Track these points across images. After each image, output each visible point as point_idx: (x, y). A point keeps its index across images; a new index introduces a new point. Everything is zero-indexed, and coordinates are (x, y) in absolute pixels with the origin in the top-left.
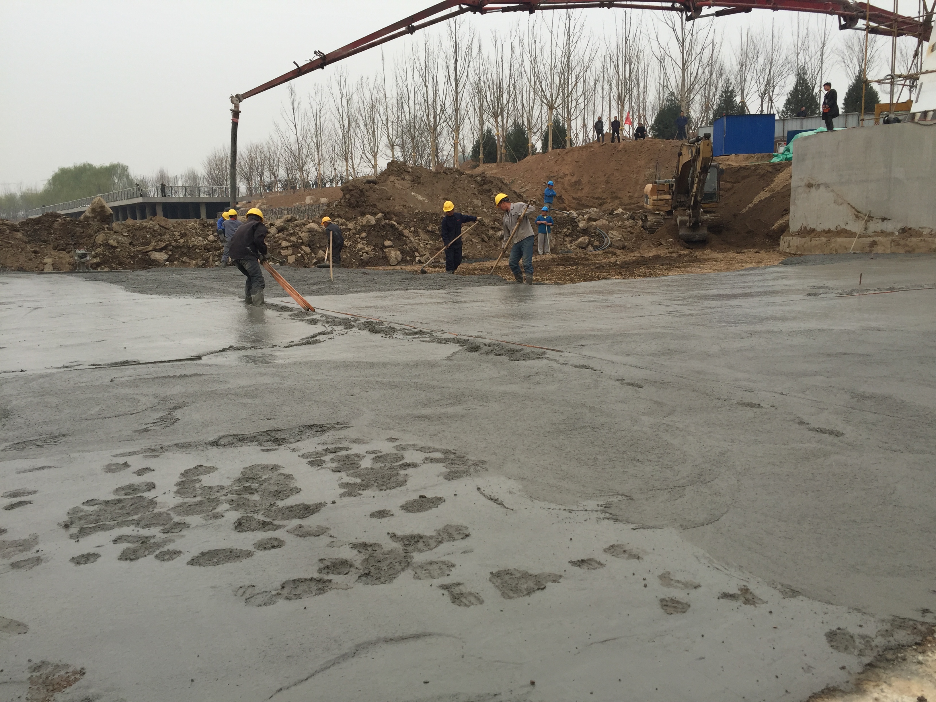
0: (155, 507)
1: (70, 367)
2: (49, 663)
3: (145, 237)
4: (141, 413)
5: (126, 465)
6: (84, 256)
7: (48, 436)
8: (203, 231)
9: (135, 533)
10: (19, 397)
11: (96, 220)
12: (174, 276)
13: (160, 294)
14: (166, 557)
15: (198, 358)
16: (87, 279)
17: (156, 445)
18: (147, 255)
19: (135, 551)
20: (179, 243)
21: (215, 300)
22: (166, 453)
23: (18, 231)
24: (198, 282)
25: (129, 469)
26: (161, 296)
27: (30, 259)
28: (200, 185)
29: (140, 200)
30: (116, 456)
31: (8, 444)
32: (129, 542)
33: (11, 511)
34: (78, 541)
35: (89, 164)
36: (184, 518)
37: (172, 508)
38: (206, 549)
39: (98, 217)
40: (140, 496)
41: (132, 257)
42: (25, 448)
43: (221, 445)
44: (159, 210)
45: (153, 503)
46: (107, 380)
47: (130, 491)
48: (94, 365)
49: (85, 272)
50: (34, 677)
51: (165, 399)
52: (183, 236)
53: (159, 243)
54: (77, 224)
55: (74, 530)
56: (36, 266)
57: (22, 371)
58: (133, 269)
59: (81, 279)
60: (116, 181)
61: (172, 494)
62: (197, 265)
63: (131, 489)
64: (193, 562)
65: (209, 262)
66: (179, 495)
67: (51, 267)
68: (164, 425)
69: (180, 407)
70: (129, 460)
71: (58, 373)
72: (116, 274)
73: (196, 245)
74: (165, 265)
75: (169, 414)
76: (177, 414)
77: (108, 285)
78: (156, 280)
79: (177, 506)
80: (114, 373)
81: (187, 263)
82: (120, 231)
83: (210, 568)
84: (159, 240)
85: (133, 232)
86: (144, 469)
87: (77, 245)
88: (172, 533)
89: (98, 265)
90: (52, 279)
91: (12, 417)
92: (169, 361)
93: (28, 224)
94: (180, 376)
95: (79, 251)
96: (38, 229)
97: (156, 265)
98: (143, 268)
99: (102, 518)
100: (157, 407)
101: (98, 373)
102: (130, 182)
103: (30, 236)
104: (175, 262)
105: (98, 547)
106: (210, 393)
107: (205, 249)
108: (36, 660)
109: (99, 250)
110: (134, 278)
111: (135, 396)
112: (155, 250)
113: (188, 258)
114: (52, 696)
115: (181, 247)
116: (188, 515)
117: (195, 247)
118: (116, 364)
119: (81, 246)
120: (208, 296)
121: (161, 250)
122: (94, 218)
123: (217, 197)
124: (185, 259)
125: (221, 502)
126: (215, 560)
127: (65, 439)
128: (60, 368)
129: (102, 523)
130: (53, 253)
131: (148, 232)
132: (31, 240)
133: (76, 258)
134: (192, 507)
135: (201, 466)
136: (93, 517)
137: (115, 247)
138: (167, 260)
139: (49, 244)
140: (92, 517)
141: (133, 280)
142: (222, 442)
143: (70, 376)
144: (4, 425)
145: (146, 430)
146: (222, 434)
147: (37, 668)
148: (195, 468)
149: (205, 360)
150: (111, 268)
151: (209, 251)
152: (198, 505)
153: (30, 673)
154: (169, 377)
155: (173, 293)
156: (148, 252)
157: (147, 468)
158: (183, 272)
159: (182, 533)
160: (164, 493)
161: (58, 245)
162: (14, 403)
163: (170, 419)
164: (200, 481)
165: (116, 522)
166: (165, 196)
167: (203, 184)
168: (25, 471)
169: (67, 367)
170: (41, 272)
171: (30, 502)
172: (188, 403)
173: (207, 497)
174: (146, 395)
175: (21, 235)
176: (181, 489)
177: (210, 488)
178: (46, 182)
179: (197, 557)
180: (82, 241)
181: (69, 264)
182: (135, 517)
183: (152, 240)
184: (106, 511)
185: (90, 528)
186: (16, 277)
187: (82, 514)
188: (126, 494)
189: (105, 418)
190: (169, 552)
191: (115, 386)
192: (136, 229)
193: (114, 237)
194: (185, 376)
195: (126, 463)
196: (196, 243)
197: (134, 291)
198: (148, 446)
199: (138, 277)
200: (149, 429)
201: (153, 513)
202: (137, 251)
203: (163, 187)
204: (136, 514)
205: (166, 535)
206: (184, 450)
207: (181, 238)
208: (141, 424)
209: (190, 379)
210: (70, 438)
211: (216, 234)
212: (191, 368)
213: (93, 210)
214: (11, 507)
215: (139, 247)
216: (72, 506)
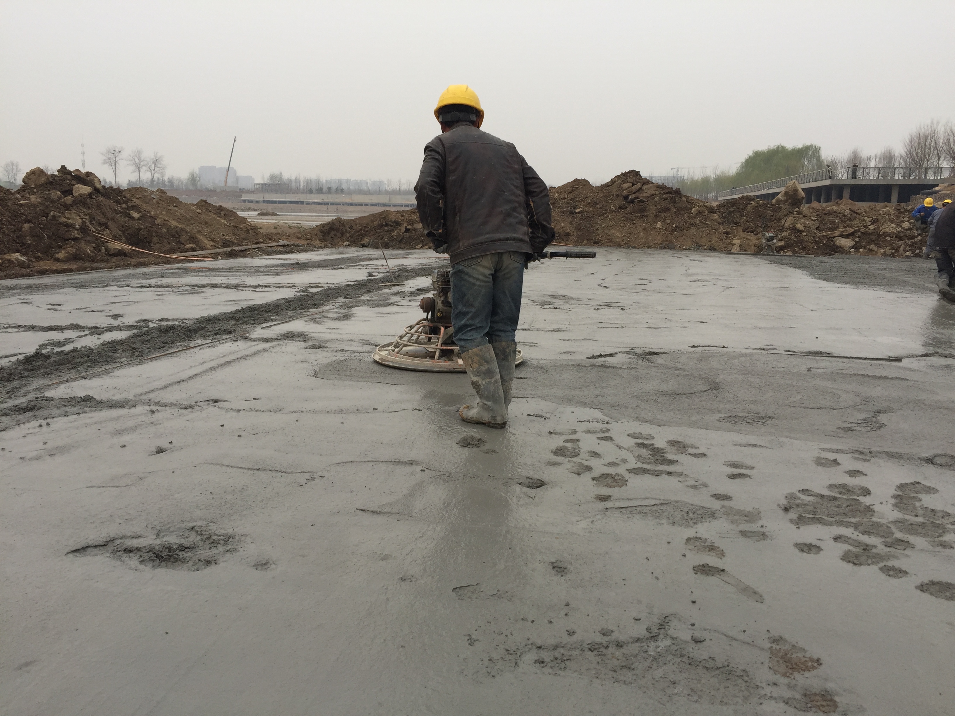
0: (872, 515)
1: (767, 350)
2: (786, 641)
3: (833, 222)
4: (844, 410)
5: (835, 462)
6: (771, 239)
7: (756, 415)
8: (898, 217)
9: (854, 537)
10: (725, 372)
11: (787, 203)
12: (860, 264)
13: (847, 283)
14: (891, 573)
15: (898, 359)
16: (772, 262)
17: (864, 448)
18: (832, 241)
19: (857, 556)
20: (869, 229)
21: (909, 295)
22: (876, 460)
23: (715, 213)
24: (888, 274)
25: (840, 467)
26: (848, 286)
27: (721, 240)
28: (895, 166)
29: (828, 182)
30: (823, 450)
31: (722, 415)
32: (849, 544)
33: (733, 481)
34: (799, 528)
35: (782, 147)
36: (906, 536)
37: (892, 522)
38: (937, 579)
39: (790, 201)
40: (856, 499)
41: (816, 243)
42: (737, 422)
43: (936, 464)
44: (846, 194)
45: (869, 510)
46: (804, 369)
47: (844, 491)
48: (789, 351)
49: (769, 255)
50: (774, 648)
51: (867, 400)
52: (873, 222)
53: (847, 229)
54: (769, 207)
55: (793, 515)
56: (725, 246)
57: (724, 347)
58: (816, 255)
59: (766, 262)
60: (806, 163)
61: (890, 507)
62: (885, 255)
63: (844, 488)
64: (922, 588)
65: (899, 251)
66: (898, 509)
67: (739, 248)
68: (869, 428)
69: (885, 412)
70: (839, 457)
71: (756, 354)
72: (799, 258)
73: (887, 232)
74: (850, 252)
75: (873, 417)
76: (883, 418)
77: (792, 269)
78: (841, 267)
79: (897, 521)
80: (810, 362)
81: (874, 251)
82: (809, 214)
83: (943, 601)
84: (848, 226)
85: (822, 216)
86: (855, 471)
87: (766, 228)
88: (896, 549)
89: (781, 248)
90: (739, 260)
91: (722, 390)
92: (866, 359)
93: (725, 206)
94: (881, 377)
95: (767, 234)
96: (732, 212)
97: (840, 251)
98: (826, 254)
99: (819, 510)
100: (860, 407)
101: (794, 360)
102: (820, 163)
103: (724, 218)
104: (861, 250)
105: (819, 540)
106: (917, 402)
107: (896, 237)
108: (775, 633)
109: (785, 234)
110: (818, 265)
111: (834, 391)
112: (842, 236)
113: (876, 245)
114: (792, 674)
115: (870, 234)
116: (911, 534)
117: (886, 234)
118: (810, 353)
119: (769, 229)
120: (901, 291)
121: (847, 236)
122: (786, 201)
123: (912, 180)
124: (872, 247)
125: (948, 531)
126: (948, 594)
127: (773, 421)
128: (758, 349)
129: (820, 516)
130: (744, 235)
131: (837, 217)
132: (725, 222)
133: (764, 241)
134: (914, 526)
135: (918, 483)
136: (811, 508)
137: (801, 232)
138: (852, 247)
139: (740, 226)
140: (808, 507)
141: (817, 266)
142: (938, 460)
143: (768, 359)
144: (717, 397)
145: (850, 429)
146: (938, 452)
147: (775, 641)
148: (912, 484)
149: (905, 362)
150: (794, 252)
151: (901, 239)
152: (921, 527)
153: (771, 643)
154: (868, 376)
155: (861, 283)
156: (834, 237)
157: (858, 471)
158: (869, 261)
159: (906, 552)
160: (882, 503)
161: (748, 228)
162: (722, 377)
163: (875, 422)
164: (920, 500)
165: (834, 519)
166: (856, 178)
167: (899, 164)
168: (740, 445)
169: (763, 349)
170: (729, 252)
171: (749, 476)
172: (893, 409)
173: (931, 520)
174: (846, 392)
175: (717, 217)
176: (899, 503)
177: (933, 510)
178: (739, 165)
179: (927, 584)
180: (771, 223)
181: (755, 246)
182: (853, 520)
183: (840, 225)
184: (822, 505)
185: (809, 518)
186: (708, 256)
187: (799, 501)
188: (840, 493)
189: (807, 408)
190: (893, 568)
191: (813, 376)
192: (825, 214)
193: (802, 221)
194: (886, 378)
195: (836, 459)
196: (887, 230)
197: (820, 279)
198: (855, 447)
199: (822, 264)
200: (855, 428)
201: (872, 521)
202: (823, 236)
203: (855, 168)
204: (854, 517)
205: (888, 549)
206: (897, 460)
207: (872, 224)
208: (845, 422)
209: (892, 382)
210: (777, 422)
211: (912, 221)
212: (890, 370)
213: (786, 193)
214: (733, 477)
215: (826, 232)
216: (789, 491)
